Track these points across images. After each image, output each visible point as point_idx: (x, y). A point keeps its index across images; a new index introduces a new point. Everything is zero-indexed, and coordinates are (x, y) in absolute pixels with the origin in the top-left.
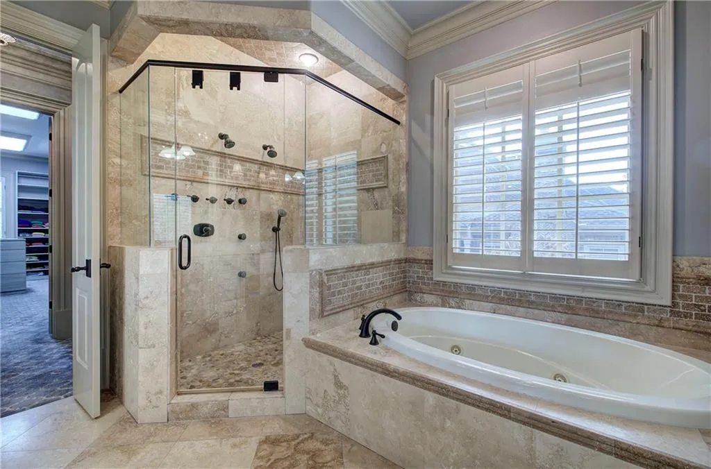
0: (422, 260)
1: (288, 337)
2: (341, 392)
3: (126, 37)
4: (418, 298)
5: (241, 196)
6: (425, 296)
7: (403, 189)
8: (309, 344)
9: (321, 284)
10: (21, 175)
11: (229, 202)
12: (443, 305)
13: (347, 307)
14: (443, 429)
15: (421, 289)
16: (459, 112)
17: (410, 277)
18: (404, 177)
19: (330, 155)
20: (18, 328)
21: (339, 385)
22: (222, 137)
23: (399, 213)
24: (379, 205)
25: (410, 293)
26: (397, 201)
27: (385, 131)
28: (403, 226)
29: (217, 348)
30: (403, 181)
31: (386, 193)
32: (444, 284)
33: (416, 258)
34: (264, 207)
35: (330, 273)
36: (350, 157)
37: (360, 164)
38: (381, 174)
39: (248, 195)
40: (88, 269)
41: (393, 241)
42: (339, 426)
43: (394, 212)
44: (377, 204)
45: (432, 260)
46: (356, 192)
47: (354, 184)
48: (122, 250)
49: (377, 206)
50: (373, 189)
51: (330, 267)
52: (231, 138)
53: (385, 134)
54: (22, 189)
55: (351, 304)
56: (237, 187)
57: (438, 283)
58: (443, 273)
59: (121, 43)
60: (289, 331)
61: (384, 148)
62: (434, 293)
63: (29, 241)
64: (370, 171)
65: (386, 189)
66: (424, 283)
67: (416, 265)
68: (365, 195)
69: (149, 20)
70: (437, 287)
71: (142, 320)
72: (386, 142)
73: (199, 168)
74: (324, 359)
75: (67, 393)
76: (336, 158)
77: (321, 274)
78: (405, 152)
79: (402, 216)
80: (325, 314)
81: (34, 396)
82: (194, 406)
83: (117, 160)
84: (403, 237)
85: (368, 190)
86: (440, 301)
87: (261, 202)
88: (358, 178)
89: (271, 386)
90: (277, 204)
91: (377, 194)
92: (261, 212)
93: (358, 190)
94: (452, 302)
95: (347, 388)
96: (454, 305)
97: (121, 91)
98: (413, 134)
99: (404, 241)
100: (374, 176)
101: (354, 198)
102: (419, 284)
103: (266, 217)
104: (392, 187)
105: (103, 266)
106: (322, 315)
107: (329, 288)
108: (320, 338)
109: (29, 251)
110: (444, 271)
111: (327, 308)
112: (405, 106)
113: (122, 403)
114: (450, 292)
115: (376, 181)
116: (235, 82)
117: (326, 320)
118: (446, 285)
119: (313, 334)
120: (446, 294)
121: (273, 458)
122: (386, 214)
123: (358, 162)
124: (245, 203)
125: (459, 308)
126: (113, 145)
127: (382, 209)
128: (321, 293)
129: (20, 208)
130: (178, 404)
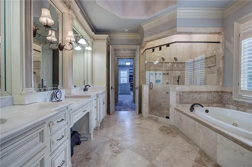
0: (229, 92)
1: (171, 107)
2: (181, 121)
3: (143, 45)
4: (227, 106)
5: (167, 72)
6: (230, 105)
7: (221, 66)
8: (175, 109)
9: (180, 95)
10: (130, 70)
11: (164, 74)
12: (237, 110)
13: (189, 103)
14: (199, 131)
15: (228, 103)
16: (244, 34)
17: (224, 98)
18: (221, 62)
19: (197, 56)
20: (129, 100)
21: (181, 119)
22: (162, 58)
23: (219, 75)
24: (213, 72)
25: (224, 104)
26: (219, 70)
27: (215, 46)
28: (221, 79)
29: (161, 110)
30: (221, 63)
31: (215, 68)
32: (238, 102)
33: (226, 91)
34: (174, 75)
35: (183, 92)
36: (203, 56)
37: (206, 58)
38: (214, 61)
39: (169, 72)
40: (137, 88)
41: (217, 85)
42: (180, 129)
43: (217, 75)
44: (212, 72)
45: (232, 92)
46: (205, 68)
47: (204, 66)
48: (142, 85)
49: (212, 73)
50: (211, 67)
51: (183, 91)
52: (164, 58)
53: (215, 47)
54: (130, 73)
55: (192, 102)
56: (166, 70)
57: (235, 101)
58: (238, 98)
59: (142, 46)
60: (171, 105)
61: (215, 52)
62: (234, 105)
63: (131, 84)
64: (210, 61)
65: (216, 67)
66: (230, 101)
67: (226, 94)
68: (208, 69)
69: (145, 42)
70: (235, 103)
71: (144, 98)
72: (216, 50)
73: (157, 67)
74: (178, 113)
75: (135, 111)
76: (198, 57)
77: (180, 92)
78: (222, 53)
79: (220, 76)
80: (181, 103)
81: (131, 110)
82: (152, 117)
83: (142, 68)
84: (221, 84)
85: (209, 67)
86: (236, 108)
87: (173, 73)
88: (206, 63)
89: (168, 118)
90: (179, 74)
91: (212, 68)
92: (173, 76)
93: (205, 67)
94: (241, 109)
95: (182, 120)
96: (242, 110)
97: (142, 54)
98: (226, 45)
99: (221, 85)
100: (211, 62)
101: (204, 70)
102: (228, 101)
103: (174, 77)
104: (217, 65)
105: (139, 88)
106: (180, 103)
107: (183, 96)
108: (179, 108)
109: (131, 86)
110: (238, 97)
111: (182, 102)
112: (222, 36)
113: (142, 114)
114: (240, 105)
115: (212, 64)
116: (160, 49)
117: (181, 104)
118: (239, 102)
119: (177, 107)
120: (239, 106)
121: (163, 129)
122: (215, 75)
123: (205, 58)
124: (168, 74)
125: (244, 111)
126: (141, 65)
127: (214, 73)
128: (180, 97)
129: (129, 77)
130: (149, 115)
